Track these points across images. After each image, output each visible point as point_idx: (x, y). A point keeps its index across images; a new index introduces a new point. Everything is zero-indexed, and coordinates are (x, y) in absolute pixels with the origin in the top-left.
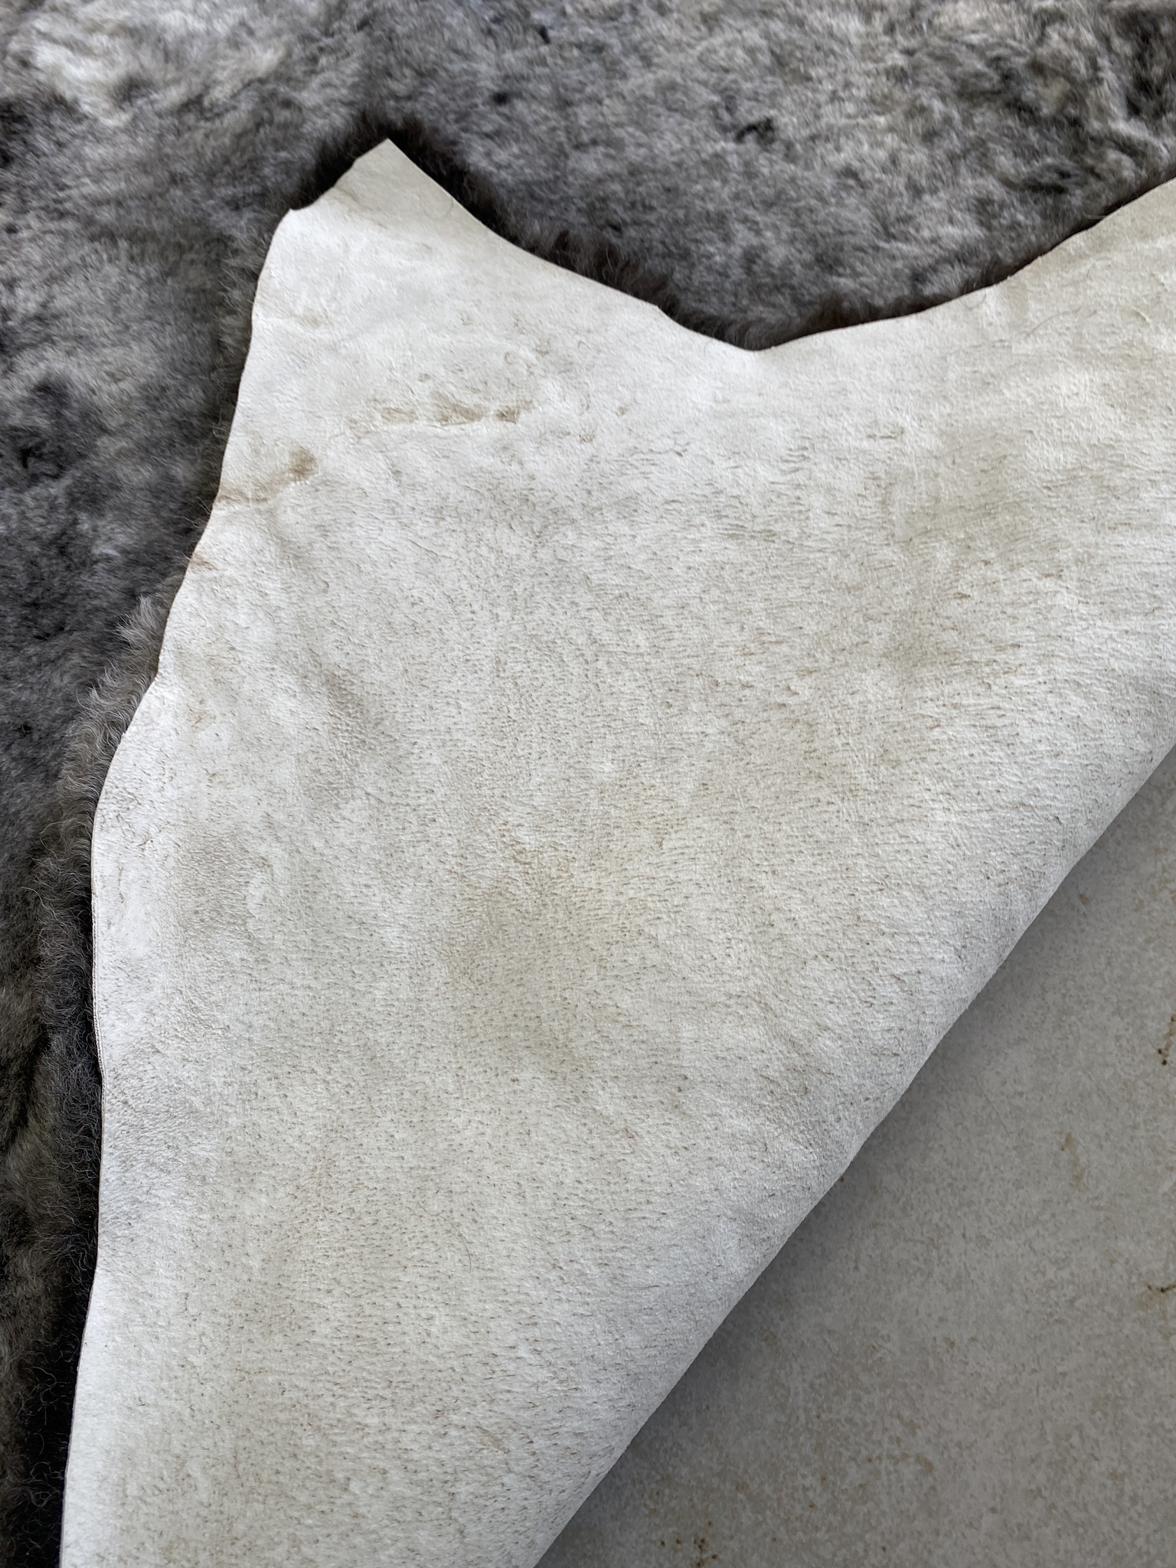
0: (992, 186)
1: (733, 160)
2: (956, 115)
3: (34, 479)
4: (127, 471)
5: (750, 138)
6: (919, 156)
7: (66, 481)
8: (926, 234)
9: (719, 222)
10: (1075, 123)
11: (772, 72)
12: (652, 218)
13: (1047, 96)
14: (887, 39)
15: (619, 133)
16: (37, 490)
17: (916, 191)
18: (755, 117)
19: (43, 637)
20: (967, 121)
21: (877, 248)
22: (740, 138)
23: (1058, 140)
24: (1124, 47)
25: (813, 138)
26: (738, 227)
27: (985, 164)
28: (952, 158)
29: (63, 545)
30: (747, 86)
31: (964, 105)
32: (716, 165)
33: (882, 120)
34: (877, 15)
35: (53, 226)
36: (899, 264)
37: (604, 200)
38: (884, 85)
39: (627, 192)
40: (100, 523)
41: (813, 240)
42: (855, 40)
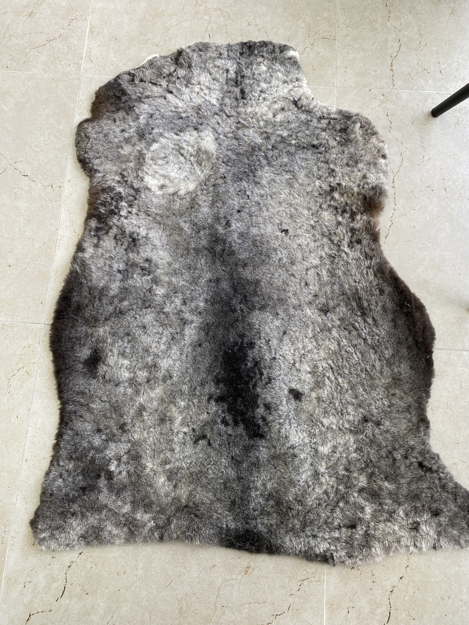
0: (324, 254)
1: (280, 237)
2: (320, 238)
3: (144, 275)
4: (163, 277)
5: (284, 233)
6: (312, 244)
7: (151, 277)
8: (310, 261)
9: (275, 250)
10: (339, 246)
11: (289, 218)
12: (264, 246)
13: (336, 239)
14: (311, 217)
15: (260, 225)
16: (145, 277)
17: (310, 252)
18: (285, 228)
19: (146, 308)
20: (322, 240)
21: (301, 262)
22: (282, 232)
23: (336, 248)
24: (349, 234)
25: (295, 236)
26: (278, 252)
27: (323, 249)
28: (318, 246)
29: (150, 290)
30: (285, 221)
31: (322, 236)
32: (277, 237)
33: (308, 235)
34: (310, 211)
35: (147, 217)
36: (304, 267)
37: (256, 240)
38: (310, 228)
39: (260, 239)
40: (158, 288)
41: (291, 258)
42: (306, 215)
